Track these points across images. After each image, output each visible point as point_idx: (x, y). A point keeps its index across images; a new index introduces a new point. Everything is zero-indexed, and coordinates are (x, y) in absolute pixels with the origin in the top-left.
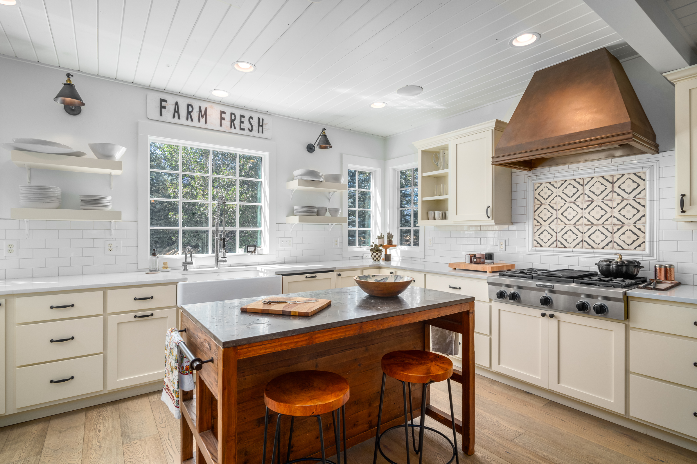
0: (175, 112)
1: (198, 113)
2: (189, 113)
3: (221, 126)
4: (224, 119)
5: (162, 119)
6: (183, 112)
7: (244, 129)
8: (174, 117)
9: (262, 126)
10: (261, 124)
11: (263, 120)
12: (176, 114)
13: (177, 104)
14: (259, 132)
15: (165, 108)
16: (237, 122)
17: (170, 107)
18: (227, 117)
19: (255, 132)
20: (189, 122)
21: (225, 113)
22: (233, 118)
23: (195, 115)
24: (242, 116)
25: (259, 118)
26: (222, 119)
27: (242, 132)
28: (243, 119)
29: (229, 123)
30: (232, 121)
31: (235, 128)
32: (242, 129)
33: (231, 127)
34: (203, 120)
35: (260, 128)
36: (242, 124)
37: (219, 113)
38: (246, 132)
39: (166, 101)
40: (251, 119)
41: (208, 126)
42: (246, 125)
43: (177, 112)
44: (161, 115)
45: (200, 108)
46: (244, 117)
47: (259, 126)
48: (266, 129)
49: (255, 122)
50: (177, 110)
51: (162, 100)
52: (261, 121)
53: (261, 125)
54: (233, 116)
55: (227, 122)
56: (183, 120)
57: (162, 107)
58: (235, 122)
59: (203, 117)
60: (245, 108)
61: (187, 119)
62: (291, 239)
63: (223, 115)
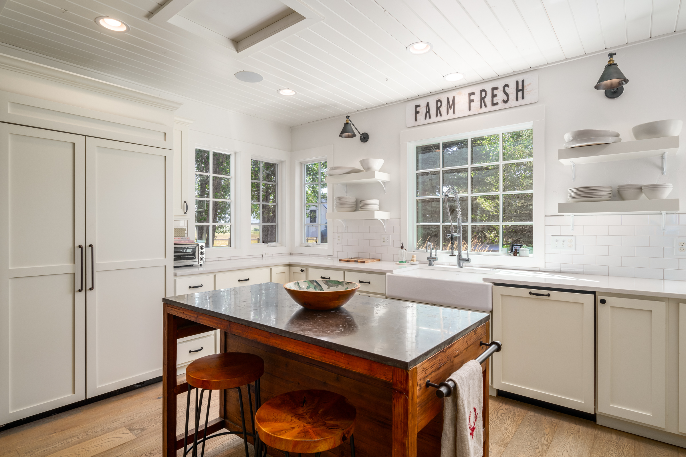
0: (427, 112)
1: (446, 105)
2: (438, 108)
3: (470, 109)
4: (473, 101)
5: (418, 123)
6: (433, 110)
7: (497, 104)
8: (426, 118)
9: (522, 90)
10: (520, 88)
11: (523, 81)
12: (428, 114)
13: (428, 104)
14: (517, 99)
15: (419, 112)
16: (488, 99)
17: (422, 110)
18: (476, 98)
19: (512, 101)
20: (439, 118)
21: (473, 94)
22: (483, 95)
23: (443, 109)
24: (494, 89)
25: (517, 82)
26: (471, 101)
27: (495, 108)
28: (495, 92)
29: (479, 103)
30: (482, 99)
31: (486, 106)
32: (494, 104)
33: (481, 107)
34: (451, 111)
35: (520, 93)
36: (495, 99)
37: (467, 96)
38: (501, 105)
39: (419, 106)
40: (506, 88)
41: (457, 115)
42: (500, 96)
43: (428, 112)
44: (416, 120)
45: (448, 99)
46: (496, 88)
47: (518, 91)
48: (528, 92)
49: (512, 91)
50: (428, 111)
51: (417, 106)
52: (520, 84)
53: (521, 89)
54: (483, 93)
55: (476, 104)
56: (434, 118)
57: (417, 113)
58: (485, 99)
59: (451, 108)
60: (498, 78)
61: (437, 116)
62: (573, 238)
63: (472, 97)
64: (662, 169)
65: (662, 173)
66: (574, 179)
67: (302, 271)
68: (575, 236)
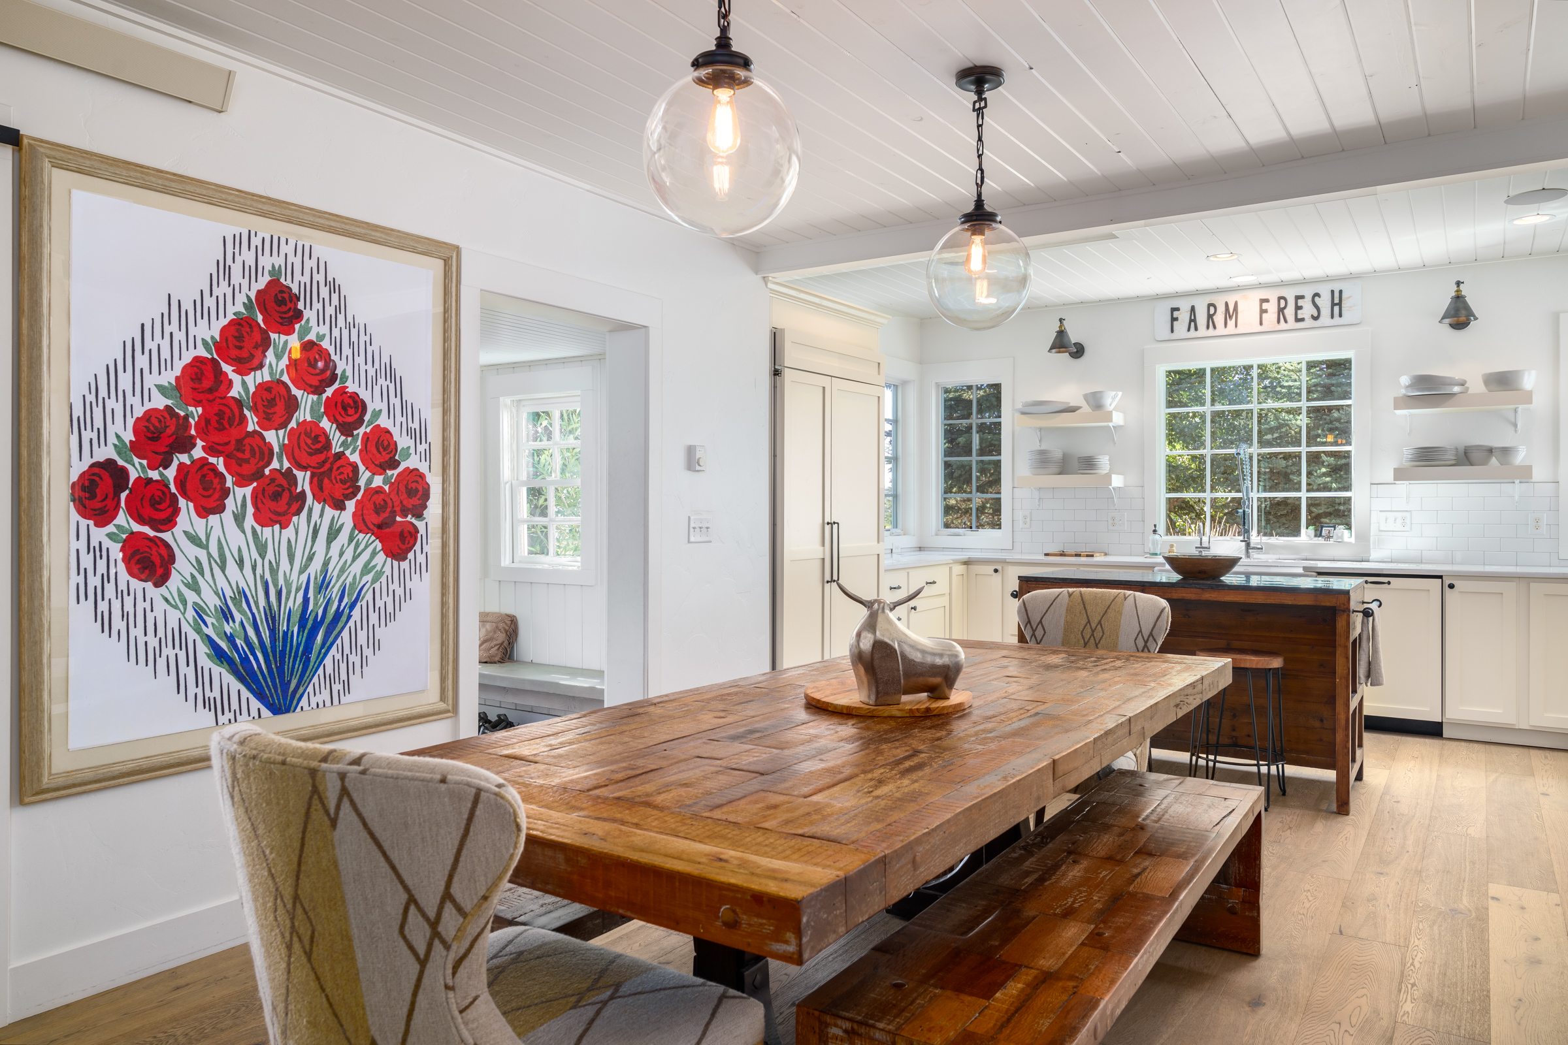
0: (1191, 321)
1: (1224, 313)
2: (1210, 317)
3: (1261, 324)
4: (1266, 311)
5: (1174, 336)
6: (1202, 318)
7: (1302, 320)
8: (1189, 330)
9: (1340, 304)
10: (1337, 301)
11: (1341, 292)
12: (1193, 324)
13: (1193, 309)
14: (1332, 317)
15: (1176, 319)
16: (1290, 312)
17: (1184, 316)
18: (1272, 307)
19: (1325, 319)
20: (1211, 332)
21: (1267, 301)
22: (1282, 305)
23: (1219, 318)
24: (1298, 298)
25: (1333, 292)
26: (1263, 311)
27: (1300, 325)
28: (1300, 302)
29: (1276, 315)
30: (1281, 310)
31: (1286, 321)
32: (1298, 320)
33: (1279, 321)
34: (1231, 323)
35: (1336, 309)
36: (1299, 312)
37: (1258, 303)
38: (1309, 322)
39: (1178, 309)
40: (1317, 299)
41: (1240, 330)
42: (1308, 310)
43: (1193, 320)
44: (1172, 331)
45: (1227, 304)
46: (1302, 297)
47: (1333, 305)
48: (1347, 308)
49: (1324, 303)
50: (1193, 318)
51: (1174, 310)
52: (1337, 295)
53: (1337, 303)
54: (1282, 302)
55: (1271, 316)
56: (1202, 331)
57: (1174, 319)
58: (1285, 311)
59: (1231, 317)
60: (1304, 282)
61: (1208, 327)
62: (1407, 515)
63: (1265, 306)
64: (1515, 425)
65: (1516, 431)
66: (1409, 434)
67: (996, 571)
68: (1410, 511)
